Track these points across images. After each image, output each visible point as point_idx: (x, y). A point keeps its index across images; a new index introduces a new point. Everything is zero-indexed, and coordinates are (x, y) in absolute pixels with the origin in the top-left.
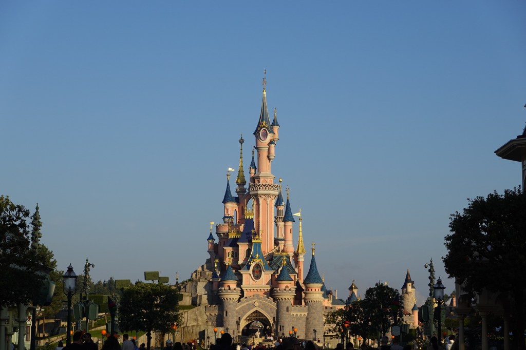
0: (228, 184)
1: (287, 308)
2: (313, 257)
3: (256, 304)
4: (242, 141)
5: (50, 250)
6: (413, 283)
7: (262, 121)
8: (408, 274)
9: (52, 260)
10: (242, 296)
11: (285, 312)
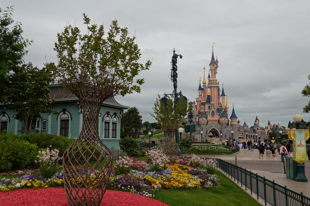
0: (200, 84)
1: (225, 127)
2: (233, 108)
3: (213, 126)
4: (204, 68)
5: (137, 108)
6: (258, 120)
7: (212, 60)
8: (257, 117)
9: (138, 112)
10: (208, 123)
11: (224, 129)
